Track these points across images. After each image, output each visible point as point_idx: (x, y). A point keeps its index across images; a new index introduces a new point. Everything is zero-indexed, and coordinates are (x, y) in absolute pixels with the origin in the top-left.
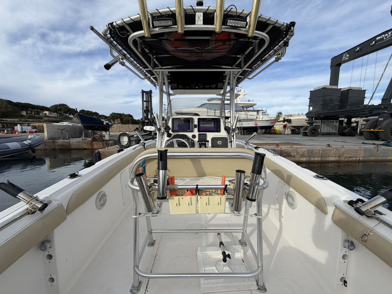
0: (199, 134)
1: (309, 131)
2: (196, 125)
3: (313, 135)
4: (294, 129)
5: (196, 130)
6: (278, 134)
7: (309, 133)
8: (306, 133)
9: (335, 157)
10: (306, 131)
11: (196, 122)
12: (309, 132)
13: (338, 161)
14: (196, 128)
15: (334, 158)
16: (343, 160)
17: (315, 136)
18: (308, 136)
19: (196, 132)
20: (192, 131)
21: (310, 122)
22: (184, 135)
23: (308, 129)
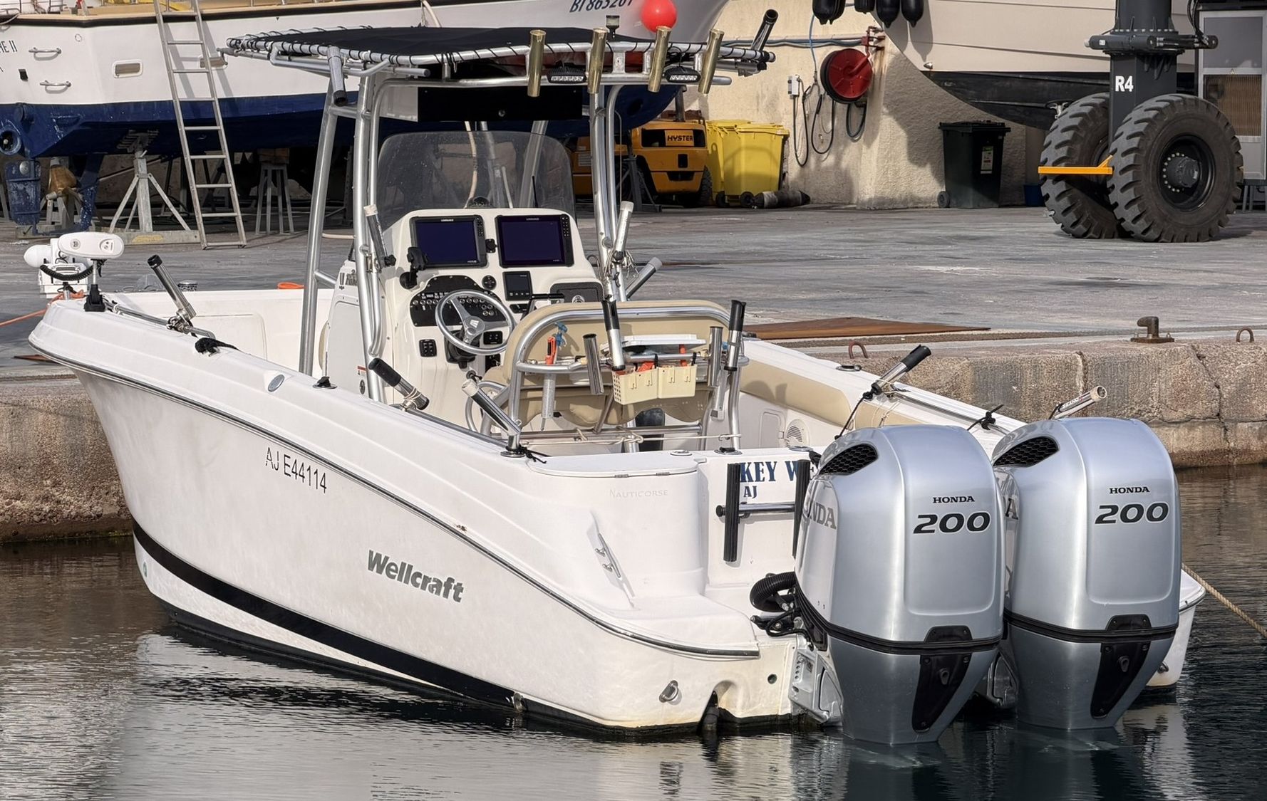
0: (506, 274)
1: (1130, 159)
2: (493, 241)
3: (1184, 218)
4: (970, 113)
5: (494, 257)
6: (747, 202)
7: (1130, 194)
8: (1096, 190)
9: (1191, 428)
10: (1102, 169)
11: (491, 233)
12: (1129, 177)
13: (1217, 462)
14: (494, 251)
15: (1183, 431)
16: (1247, 451)
17: (1208, 233)
18: (1126, 235)
19: (494, 267)
20: (483, 263)
21: (1141, 36)
22: (464, 277)
23: (1121, 144)
